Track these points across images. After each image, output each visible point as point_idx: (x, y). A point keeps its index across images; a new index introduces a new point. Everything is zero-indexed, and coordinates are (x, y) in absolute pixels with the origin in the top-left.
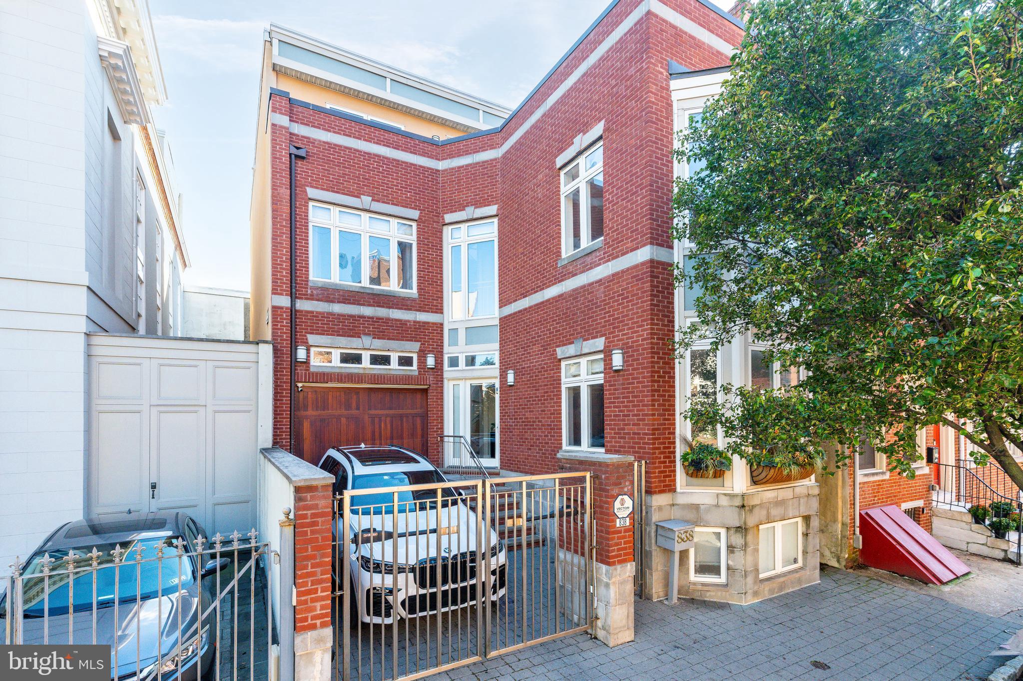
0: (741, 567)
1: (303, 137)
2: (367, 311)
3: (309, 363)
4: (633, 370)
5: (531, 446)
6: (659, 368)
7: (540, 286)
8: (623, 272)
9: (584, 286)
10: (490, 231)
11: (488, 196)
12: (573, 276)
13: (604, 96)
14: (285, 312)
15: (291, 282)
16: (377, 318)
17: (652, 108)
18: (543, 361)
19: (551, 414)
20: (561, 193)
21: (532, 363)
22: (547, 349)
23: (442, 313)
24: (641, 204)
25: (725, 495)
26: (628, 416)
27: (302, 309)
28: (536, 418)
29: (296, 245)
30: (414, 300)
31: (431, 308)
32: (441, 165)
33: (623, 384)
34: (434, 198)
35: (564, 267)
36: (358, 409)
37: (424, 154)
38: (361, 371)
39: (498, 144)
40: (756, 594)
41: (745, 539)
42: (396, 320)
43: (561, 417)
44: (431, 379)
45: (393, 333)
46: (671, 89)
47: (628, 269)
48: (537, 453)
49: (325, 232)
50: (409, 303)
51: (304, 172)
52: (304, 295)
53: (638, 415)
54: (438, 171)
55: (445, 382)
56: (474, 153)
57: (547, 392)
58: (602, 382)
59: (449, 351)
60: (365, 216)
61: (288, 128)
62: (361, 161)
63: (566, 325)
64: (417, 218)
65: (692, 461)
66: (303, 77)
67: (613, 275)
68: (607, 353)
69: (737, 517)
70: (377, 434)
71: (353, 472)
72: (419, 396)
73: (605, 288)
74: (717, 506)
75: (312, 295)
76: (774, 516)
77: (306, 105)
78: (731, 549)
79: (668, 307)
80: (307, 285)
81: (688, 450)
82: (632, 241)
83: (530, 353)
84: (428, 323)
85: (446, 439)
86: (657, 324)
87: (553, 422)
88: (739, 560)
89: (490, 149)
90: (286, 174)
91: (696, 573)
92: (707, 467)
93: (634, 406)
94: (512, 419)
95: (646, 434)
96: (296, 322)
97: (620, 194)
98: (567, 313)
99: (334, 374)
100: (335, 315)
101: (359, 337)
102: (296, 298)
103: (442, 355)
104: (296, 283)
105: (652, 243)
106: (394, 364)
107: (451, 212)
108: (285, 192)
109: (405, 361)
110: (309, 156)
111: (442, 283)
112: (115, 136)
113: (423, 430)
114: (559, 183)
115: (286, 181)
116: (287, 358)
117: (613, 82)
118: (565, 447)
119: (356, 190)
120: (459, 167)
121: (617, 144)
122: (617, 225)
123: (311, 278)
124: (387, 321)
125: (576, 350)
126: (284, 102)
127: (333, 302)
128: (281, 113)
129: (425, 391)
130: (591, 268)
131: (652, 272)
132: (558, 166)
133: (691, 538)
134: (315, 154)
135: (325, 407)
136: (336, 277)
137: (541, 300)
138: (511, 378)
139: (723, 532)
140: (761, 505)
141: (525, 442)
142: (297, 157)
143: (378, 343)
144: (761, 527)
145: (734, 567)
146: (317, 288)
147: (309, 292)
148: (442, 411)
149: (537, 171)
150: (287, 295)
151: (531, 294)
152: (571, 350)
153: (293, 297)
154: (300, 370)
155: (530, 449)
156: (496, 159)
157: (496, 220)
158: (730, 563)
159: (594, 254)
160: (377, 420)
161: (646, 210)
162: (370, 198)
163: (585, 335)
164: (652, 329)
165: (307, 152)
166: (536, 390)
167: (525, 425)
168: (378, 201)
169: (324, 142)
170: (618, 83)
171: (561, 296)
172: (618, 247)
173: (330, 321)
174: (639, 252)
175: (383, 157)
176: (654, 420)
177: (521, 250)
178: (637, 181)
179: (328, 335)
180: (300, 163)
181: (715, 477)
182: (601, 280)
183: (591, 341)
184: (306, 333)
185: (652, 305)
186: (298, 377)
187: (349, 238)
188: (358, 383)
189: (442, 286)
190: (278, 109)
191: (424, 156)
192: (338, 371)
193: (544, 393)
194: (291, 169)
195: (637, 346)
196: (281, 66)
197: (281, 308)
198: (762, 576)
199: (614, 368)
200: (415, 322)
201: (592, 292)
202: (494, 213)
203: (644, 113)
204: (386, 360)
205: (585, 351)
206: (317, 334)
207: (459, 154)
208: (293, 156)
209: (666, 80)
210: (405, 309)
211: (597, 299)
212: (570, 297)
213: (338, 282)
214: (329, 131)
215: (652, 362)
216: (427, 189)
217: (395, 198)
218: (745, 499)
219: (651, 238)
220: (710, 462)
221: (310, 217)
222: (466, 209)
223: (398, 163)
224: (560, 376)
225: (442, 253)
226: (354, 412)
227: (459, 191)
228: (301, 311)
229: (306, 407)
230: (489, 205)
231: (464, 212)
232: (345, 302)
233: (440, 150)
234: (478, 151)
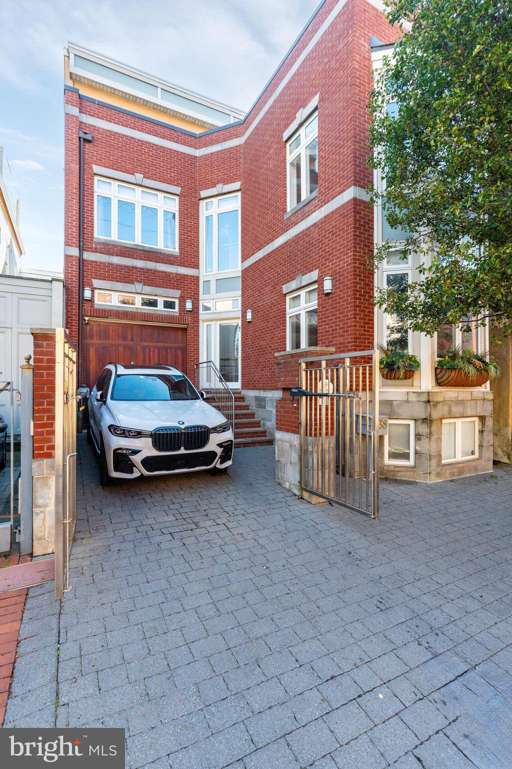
0: (426, 452)
1: (90, 125)
2: (139, 264)
3: (93, 302)
4: (340, 291)
5: (264, 367)
6: (360, 287)
7: (271, 239)
8: (333, 213)
9: (303, 231)
10: (234, 204)
11: (234, 175)
12: (295, 225)
13: (319, 74)
14: (75, 260)
15: (80, 238)
16: (147, 270)
17: (356, 73)
18: (272, 298)
19: (278, 339)
20: (287, 161)
21: (265, 301)
22: (275, 288)
23: (198, 268)
24: (347, 153)
25: (414, 392)
26: (336, 330)
27: (89, 259)
28: (268, 344)
29: (84, 209)
30: (176, 257)
31: (189, 264)
33: (332, 305)
34: (193, 178)
35: (289, 219)
36: (132, 340)
37: (185, 143)
38: (135, 311)
39: (241, 133)
40: (438, 475)
41: (430, 429)
42: (162, 272)
43: (285, 341)
44: (189, 319)
45: (160, 282)
46: (372, 60)
47: (336, 210)
48: (268, 372)
49: (107, 201)
50: (172, 259)
51: (91, 152)
52: (90, 248)
53: (344, 328)
54: (196, 157)
55: (201, 322)
56: (223, 141)
57: (275, 322)
58: (316, 307)
59: (204, 298)
60: (139, 190)
61: (77, 117)
62: (135, 147)
63: (290, 265)
64: (179, 193)
65: (387, 363)
66: (94, 85)
67: (325, 217)
68: (320, 281)
69: (423, 411)
70: (147, 360)
71: (116, 371)
72: (180, 333)
73: (319, 229)
74: (407, 401)
75: (96, 249)
76: (455, 413)
77: (92, 101)
78: (418, 437)
79: (369, 239)
80: (92, 240)
81: (384, 356)
82: (339, 186)
83: (263, 294)
84: (187, 276)
85: (201, 366)
86: (359, 252)
87: (280, 345)
88: (426, 446)
89: (236, 138)
90: (76, 152)
91: (389, 458)
92: (399, 368)
93: (340, 321)
94: (249, 349)
95: (349, 342)
96: (83, 269)
97: (331, 150)
98: (290, 256)
99: (113, 311)
100: (114, 265)
101: (133, 284)
102: (83, 250)
103: (198, 301)
104: (83, 239)
105: (355, 185)
106: (160, 306)
107: (206, 189)
108: (75, 167)
109: (169, 305)
110: (94, 140)
111: (198, 245)
113: (183, 360)
114: (286, 153)
115: (76, 158)
116: (76, 295)
117: (326, 60)
119: (131, 169)
120: (212, 154)
121: (329, 110)
122: (328, 176)
123: (96, 235)
124: (155, 272)
125: (297, 284)
126: (75, 97)
127: (112, 255)
128: (72, 105)
129: (185, 330)
130: (308, 216)
131: (355, 208)
132: (285, 138)
133: (385, 426)
134: (99, 139)
135: (107, 337)
136: (114, 237)
137: (271, 250)
138: (249, 316)
139: (412, 423)
140: (444, 402)
141: (259, 365)
142: (85, 140)
143: (147, 289)
144: (444, 421)
145: (420, 452)
146: (100, 243)
147: (94, 246)
148: (198, 345)
149: (269, 148)
150: (76, 247)
151: (264, 247)
152: (293, 285)
153: (82, 249)
154: (87, 306)
155: (263, 370)
156: (239, 146)
157: (239, 194)
158: (418, 448)
159: (310, 204)
160: (147, 350)
161: (351, 158)
162: (143, 176)
163: (304, 271)
164: (354, 255)
165: (93, 137)
166: (267, 322)
167: (260, 352)
168: (148, 178)
169: (106, 130)
170: (329, 60)
171: (287, 243)
172: (329, 193)
173: (110, 270)
174: (345, 193)
175: (153, 144)
176: (356, 330)
177: (257, 213)
178: (344, 136)
179: (108, 280)
180: (87, 145)
181: (405, 378)
182: (316, 223)
183: (308, 275)
184: (91, 278)
185: (354, 235)
186: (85, 311)
187: (126, 207)
188: (132, 320)
189: (198, 247)
190: (71, 102)
191: (185, 145)
192: (116, 309)
193: (274, 323)
194: (80, 149)
195: (343, 271)
196: (76, 75)
197: (72, 257)
198: (444, 462)
199: (325, 292)
200: (177, 274)
201: (309, 235)
202: (238, 188)
203: (349, 79)
204: (153, 304)
205: (304, 283)
206: (100, 279)
207: (212, 143)
208: (82, 140)
209: (368, 52)
210: (169, 264)
211: (313, 239)
212: (293, 242)
213: (117, 239)
214: (111, 122)
215: (355, 283)
216: (187, 171)
217: (162, 177)
218: (431, 395)
219: (354, 180)
220: (401, 364)
221: (95, 188)
222: (217, 185)
223: (164, 149)
224: (285, 308)
225: (198, 222)
226: (129, 343)
227: (212, 172)
228: (87, 261)
229: (92, 337)
230: (234, 182)
231: (215, 189)
232: (121, 256)
233: (197, 141)
234: (227, 140)
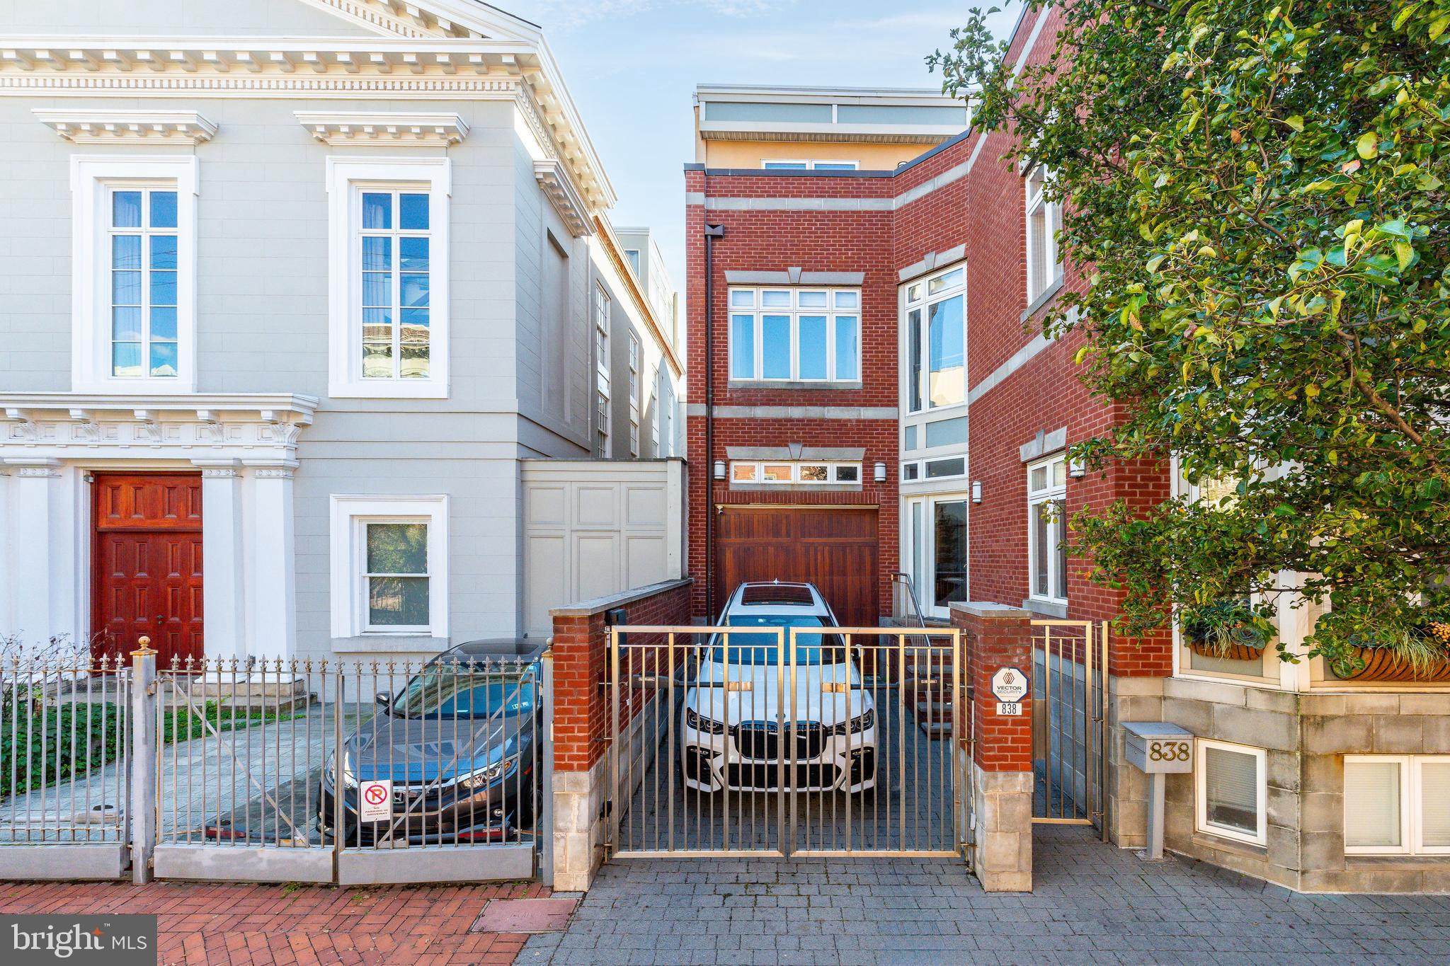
0: (1293, 823)
1: (721, 212)
2: (796, 412)
3: (728, 481)
5: (998, 592)
7: (1004, 356)
10: (957, 283)
11: (953, 233)
12: (1035, 336)
14: (700, 422)
15: (707, 387)
16: (808, 421)
18: (1007, 466)
19: (1016, 545)
20: (1026, 212)
21: (998, 469)
22: (1010, 448)
23: (896, 405)
25: (1261, 690)
27: (720, 416)
28: (1001, 552)
29: (714, 342)
30: (857, 392)
31: (880, 401)
32: (895, 204)
33: (1086, 499)
34: (885, 250)
35: (1028, 321)
36: (788, 535)
37: (871, 194)
38: (789, 489)
39: (967, 155)
40: (1336, 879)
41: (1303, 774)
42: (833, 421)
44: (880, 495)
45: (829, 437)
49: (747, 320)
50: (850, 397)
51: (722, 253)
52: (723, 400)
54: (891, 212)
55: (902, 499)
56: (936, 175)
58: (1065, 496)
59: (906, 457)
60: (795, 292)
61: (703, 206)
62: (788, 224)
63: (1029, 410)
64: (861, 283)
66: (734, 136)
68: (1068, 450)
69: (1284, 733)
70: (812, 568)
72: (867, 519)
73: (1067, 349)
74: (1245, 708)
75: (731, 399)
76: (1390, 742)
77: (723, 173)
78: (1276, 788)
80: (726, 387)
83: (995, 455)
84: (877, 421)
87: (1018, 557)
88: (1290, 810)
89: (957, 164)
90: (702, 260)
91: (1208, 818)
96: (713, 432)
98: (1029, 392)
99: (757, 492)
100: (756, 420)
101: (787, 446)
102: (713, 404)
103: (896, 464)
104: (713, 387)
106: (832, 478)
107: (907, 265)
108: (700, 282)
109: (847, 474)
110: (727, 232)
111: (895, 365)
112: (563, 255)
113: (872, 564)
114: (1024, 197)
115: (701, 268)
116: (703, 475)
118: (1033, 596)
119: (782, 261)
120: (917, 201)
123: (731, 378)
124: (821, 422)
125: (1040, 447)
126: (702, 177)
127: (755, 405)
128: (696, 190)
129: (877, 511)
132: (1022, 170)
133: (1183, 757)
134: (734, 228)
135: (749, 533)
136: (759, 375)
137: (1005, 376)
138: (978, 492)
139: (1261, 755)
140: (1348, 718)
142: (714, 237)
143: (810, 452)
144: (1348, 759)
145: (1279, 821)
146: (736, 391)
147: (728, 395)
148: (898, 540)
149: (1002, 185)
150: (702, 402)
151: (996, 368)
152: (1034, 448)
153: (710, 403)
156: (963, 178)
157: (964, 265)
158: (1275, 813)
159: (1055, 298)
160: (812, 550)
162: (800, 269)
163: (1047, 425)
165: (725, 228)
166: (1001, 509)
167: (992, 561)
168: (810, 270)
169: (745, 212)
171: (1024, 367)
173: (751, 428)
175: (817, 212)
177: (987, 305)
179: (749, 445)
180: (717, 244)
181: (1234, 658)
182: (1062, 338)
183: (1052, 434)
184: (724, 444)
186: (716, 497)
187: (776, 325)
188: (786, 503)
189: (897, 368)
190: (694, 187)
191: (871, 197)
192: (760, 489)
193: (1009, 513)
194: (707, 254)
196: (709, 132)
197: (696, 418)
198: (1352, 850)
199: (1072, 474)
200: (858, 421)
201: (1054, 358)
202: (962, 255)
204: (821, 474)
205: (1048, 449)
206: (737, 445)
207: (917, 183)
208: (709, 237)
210: (845, 405)
212: (1032, 368)
213: (762, 379)
214: (750, 196)
215: (1118, 462)
216: (874, 241)
217: (832, 262)
218: (1305, 702)
220: (1221, 631)
221: (730, 306)
222: (926, 257)
223: (834, 214)
224: (1025, 488)
225: (896, 324)
226: (783, 540)
227: (917, 233)
228: (719, 420)
229: (728, 534)
230: (955, 246)
231: (923, 262)
232: (769, 405)
233: (892, 184)
234: (941, 172)
